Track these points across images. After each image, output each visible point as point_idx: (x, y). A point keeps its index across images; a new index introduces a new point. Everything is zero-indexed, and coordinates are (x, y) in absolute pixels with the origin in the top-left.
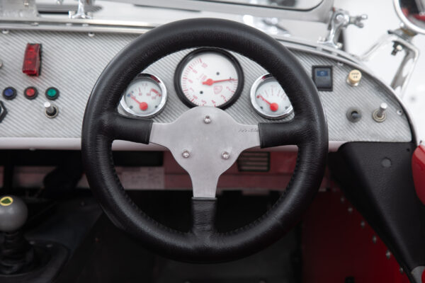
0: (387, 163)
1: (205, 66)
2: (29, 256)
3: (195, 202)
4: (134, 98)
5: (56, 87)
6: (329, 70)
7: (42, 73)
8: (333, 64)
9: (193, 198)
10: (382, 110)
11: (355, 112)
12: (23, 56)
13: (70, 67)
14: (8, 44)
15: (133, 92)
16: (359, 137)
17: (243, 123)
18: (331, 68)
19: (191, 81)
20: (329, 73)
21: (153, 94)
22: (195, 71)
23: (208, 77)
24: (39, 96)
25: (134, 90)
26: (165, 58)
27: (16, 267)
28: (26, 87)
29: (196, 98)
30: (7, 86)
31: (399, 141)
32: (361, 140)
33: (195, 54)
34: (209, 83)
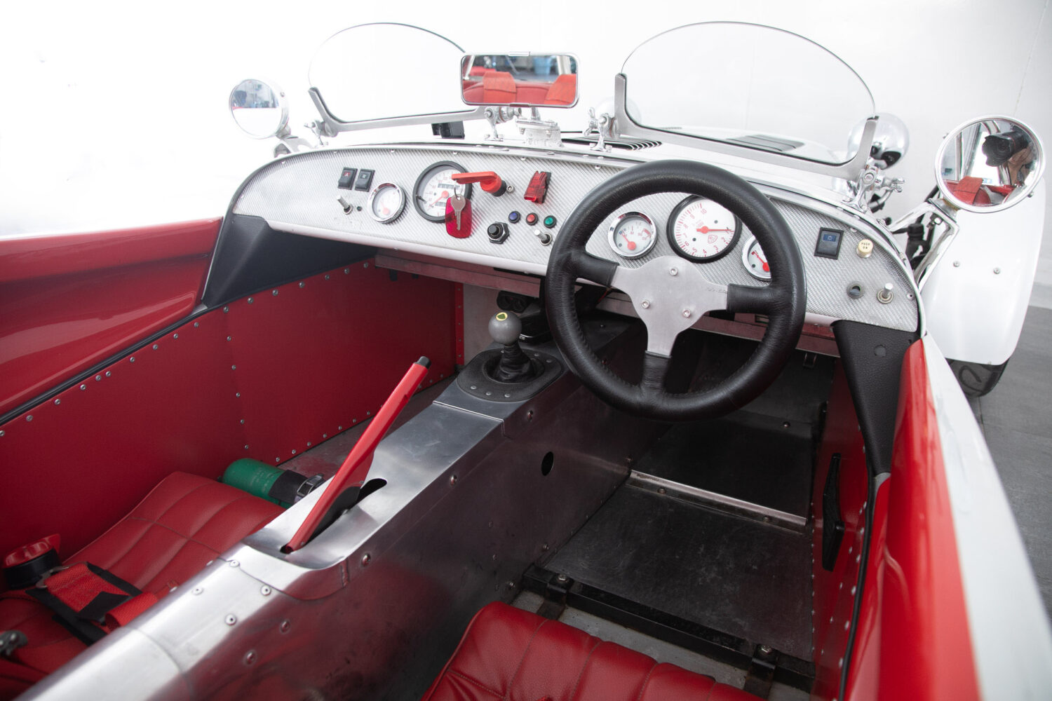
0: (881, 352)
1: (704, 212)
2: (526, 368)
3: (647, 356)
4: (625, 236)
5: (554, 216)
6: (838, 235)
7: (546, 201)
8: (845, 229)
9: (646, 352)
10: (887, 291)
11: (857, 288)
12: (528, 183)
13: (571, 198)
14: (523, 171)
15: (625, 230)
16: (855, 317)
17: (710, 281)
18: (841, 233)
19: (686, 226)
20: (838, 238)
21: (645, 235)
22: (693, 217)
23: (705, 225)
24: (539, 223)
25: (627, 229)
26: (639, 199)
27: (512, 374)
28: (529, 213)
29: (687, 244)
30: (514, 210)
31: (902, 329)
32: (857, 320)
33: (690, 200)
34: (704, 230)
